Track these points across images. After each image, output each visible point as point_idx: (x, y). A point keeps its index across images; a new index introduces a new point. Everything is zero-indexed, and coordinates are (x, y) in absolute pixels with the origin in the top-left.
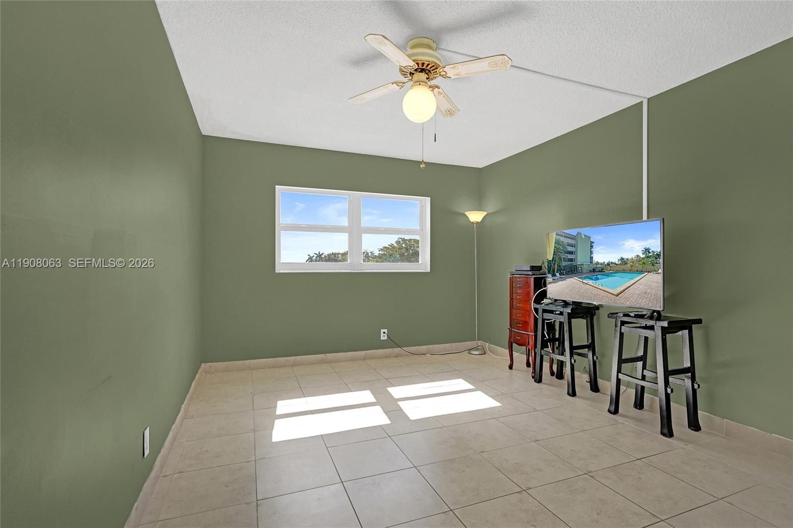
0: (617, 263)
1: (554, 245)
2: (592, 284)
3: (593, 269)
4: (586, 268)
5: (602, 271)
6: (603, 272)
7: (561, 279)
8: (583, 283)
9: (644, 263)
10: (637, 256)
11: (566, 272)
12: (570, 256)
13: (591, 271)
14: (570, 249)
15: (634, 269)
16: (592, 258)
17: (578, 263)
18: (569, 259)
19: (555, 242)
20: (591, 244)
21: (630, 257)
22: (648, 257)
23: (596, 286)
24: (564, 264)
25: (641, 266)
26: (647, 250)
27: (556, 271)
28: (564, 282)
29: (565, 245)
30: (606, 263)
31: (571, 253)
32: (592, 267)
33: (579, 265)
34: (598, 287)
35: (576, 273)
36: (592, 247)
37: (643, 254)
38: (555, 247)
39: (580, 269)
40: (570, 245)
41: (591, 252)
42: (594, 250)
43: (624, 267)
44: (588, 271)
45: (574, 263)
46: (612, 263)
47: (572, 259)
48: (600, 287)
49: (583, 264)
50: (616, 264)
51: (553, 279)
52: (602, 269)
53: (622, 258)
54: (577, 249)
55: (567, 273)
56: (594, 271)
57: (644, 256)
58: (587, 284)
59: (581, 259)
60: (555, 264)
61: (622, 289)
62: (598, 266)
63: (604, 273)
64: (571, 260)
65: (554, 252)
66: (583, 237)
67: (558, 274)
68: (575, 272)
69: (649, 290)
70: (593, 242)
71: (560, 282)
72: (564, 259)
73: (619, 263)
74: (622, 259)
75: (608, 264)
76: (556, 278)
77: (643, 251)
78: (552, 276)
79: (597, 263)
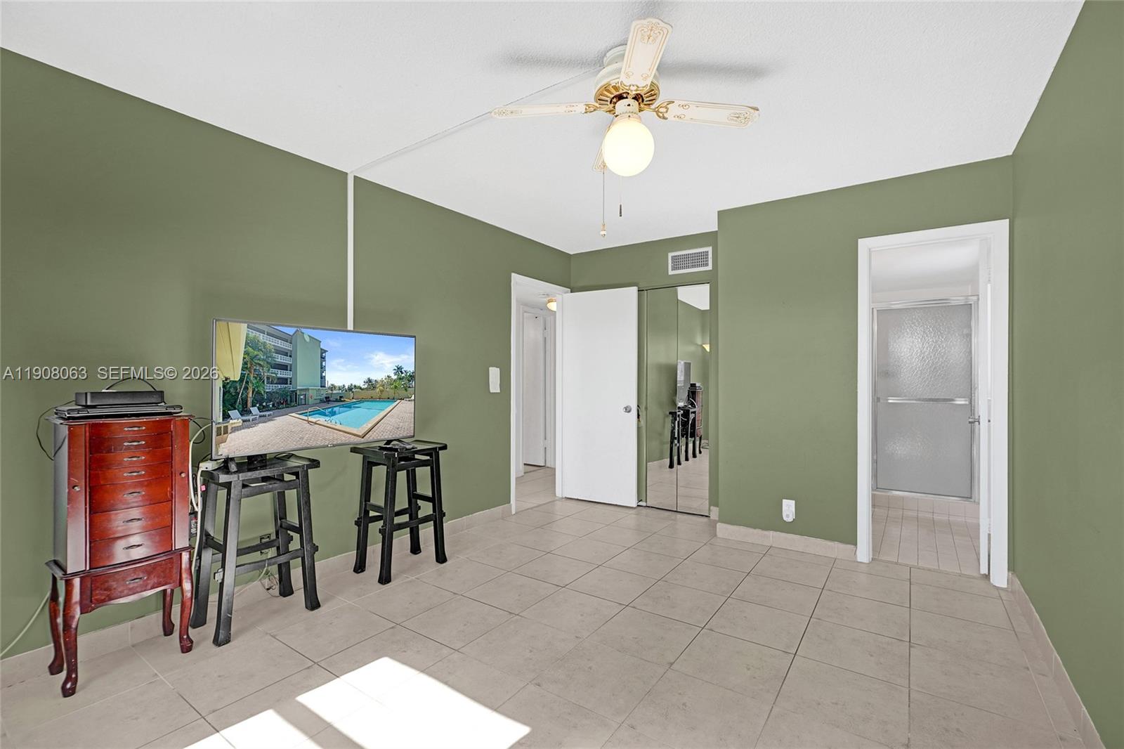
0: (363, 387)
1: (243, 349)
2: (325, 424)
3: (326, 398)
4: (313, 395)
5: (340, 399)
6: (342, 401)
7: (263, 419)
8: (309, 422)
9: (396, 387)
10: (388, 376)
11: (273, 405)
12: (281, 374)
13: (322, 401)
14: (280, 359)
15: (385, 395)
16: (323, 378)
17: (298, 388)
18: (279, 379)
19: (247, 344)
20: (322, 353)
21: (379, 379)
22: (400, 379)
23: (331, 426)
24: (269, 388)
25: (392, 391)
26: (399, 369)
27: (249, 404)
28: (270, 424)
29: (270, 351)
30: (347, 387)
31: (284, 367)
32: (324, 393)
33: (301, 390)
34: (334, 426)
35: (294, 406)
36: (323, 358)
37: (395, 374)
38: (246, 353)
39: (302, 397)
40: (279, 351)
41: (323, 368)
42: (328, 364)
43: (373, 393)
44: (319, 401)
45: (290, 387)
46: (355, 386)
47: (286, 379)
48: (338, 427)
49: (308, 389)
50: (361, 388)
51: (244, 421)
52: (341, 397)
53: (369, 379)
54: (295, 360)
55: (277, 407)
56: (328, 400)
57: (396, 377)
58: (315, 423)
59: (303, 379)
60: (246, 388)
61: (370, 426)
62: (334, 392)
63: (343, 403)
64: (284, 381)
65: (245, 363)
66: (307, 339)
67: (255, 410)
68: (293, 404)
69: (401, 424)
70: (325, 351)
71: (260, 425)
72: (268, 378)
73: (366, 386)
74: (369, 381)
75: (350, 389)
76: (250, 418)
77: (395, 370)
78: (242, 415)
79: (333, 387)
